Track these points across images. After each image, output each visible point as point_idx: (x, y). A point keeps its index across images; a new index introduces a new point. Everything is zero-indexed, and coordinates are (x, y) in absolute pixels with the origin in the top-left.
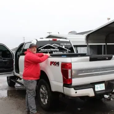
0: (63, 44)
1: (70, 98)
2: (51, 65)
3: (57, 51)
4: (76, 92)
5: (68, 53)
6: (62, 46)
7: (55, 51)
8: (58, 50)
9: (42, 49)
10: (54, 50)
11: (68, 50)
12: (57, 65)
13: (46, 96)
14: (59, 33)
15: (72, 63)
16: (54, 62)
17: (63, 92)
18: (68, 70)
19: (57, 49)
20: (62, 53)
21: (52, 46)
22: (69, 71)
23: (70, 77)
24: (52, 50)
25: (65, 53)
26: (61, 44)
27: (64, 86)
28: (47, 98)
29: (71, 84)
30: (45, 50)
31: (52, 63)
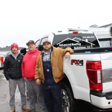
0: (86, 37)
1: (100, 111)
2: (72, 64)
3: (79, 46)
4: (109, 103)
5: (92, 48)
6: (85, 39)
7: (76, 46)
8: (80, 44)
9: (61, 44)
10: (75, 44)
11: (92, 44)
12: (81, 64)
13: (67, 104)
14: (79, 28)
15: (101, 61)
16: (76, 60)
17: (90, 102)
18: (96, 71)
19: (78, 43)
20: (85, 47)
21: (73, 40)
22: (99, 72)
23: (99, 81)
24: (73, 44)
25: (89, 48)
26: (83, 37)
27: (91, 93)
28: (69, 106)
29: (102, 90)
30: (65, 45)
31: (73, 61)
